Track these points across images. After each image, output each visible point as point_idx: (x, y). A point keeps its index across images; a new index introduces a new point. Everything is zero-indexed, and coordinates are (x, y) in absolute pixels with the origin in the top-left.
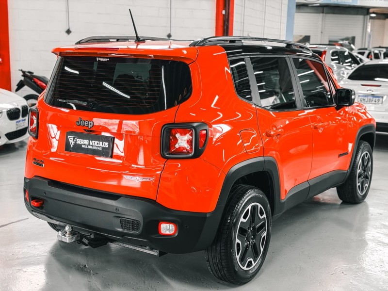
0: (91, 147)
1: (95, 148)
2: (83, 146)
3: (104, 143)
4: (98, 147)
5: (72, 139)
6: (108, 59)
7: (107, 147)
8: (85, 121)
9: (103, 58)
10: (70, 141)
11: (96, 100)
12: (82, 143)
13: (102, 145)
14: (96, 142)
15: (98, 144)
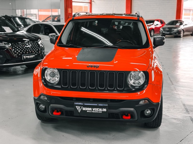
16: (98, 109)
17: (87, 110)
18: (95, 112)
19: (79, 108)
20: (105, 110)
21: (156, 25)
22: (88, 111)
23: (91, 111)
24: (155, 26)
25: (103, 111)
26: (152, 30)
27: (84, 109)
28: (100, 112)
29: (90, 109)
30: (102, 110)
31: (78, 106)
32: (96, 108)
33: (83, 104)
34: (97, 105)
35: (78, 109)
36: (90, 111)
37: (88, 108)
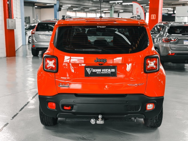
0: (103, 73)
1: (106, 73)
2: (97, 73)
3: (112, 70)
4: (108, 72)
5: (89, 70)
6: (105, 27)
7: (114, 71)
8: (101, 60)
9: (102, 26)
10: (88, 71)
11: (103, 48)
12: (96, 71)
13: (111, 70)
14: (106, 70)
15: (107, 70)
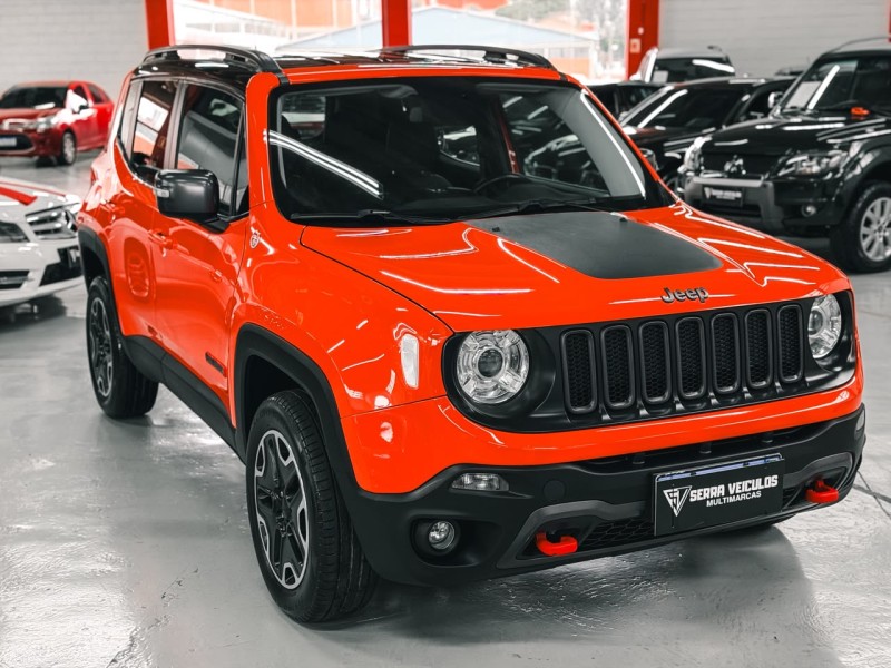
16: (750, 482)
17: (706, 499)
18: (738, 498)
19: (675, 495)
20: (772, 481)
21: (77, 110)
22: (710, 499)
23: (722, 501)
24: (74, 113)
25: (766, 486)
26: (67, 135)
27: (696, 495)
28: (754, 495)
29: (719, 490)
30: (763, 484)
31: (673, 488)
32: (742, 480)
33: (688, 475)
34: (741, 466)
35: (670, 501)
36: (719, 502)
37: (713, 488)
